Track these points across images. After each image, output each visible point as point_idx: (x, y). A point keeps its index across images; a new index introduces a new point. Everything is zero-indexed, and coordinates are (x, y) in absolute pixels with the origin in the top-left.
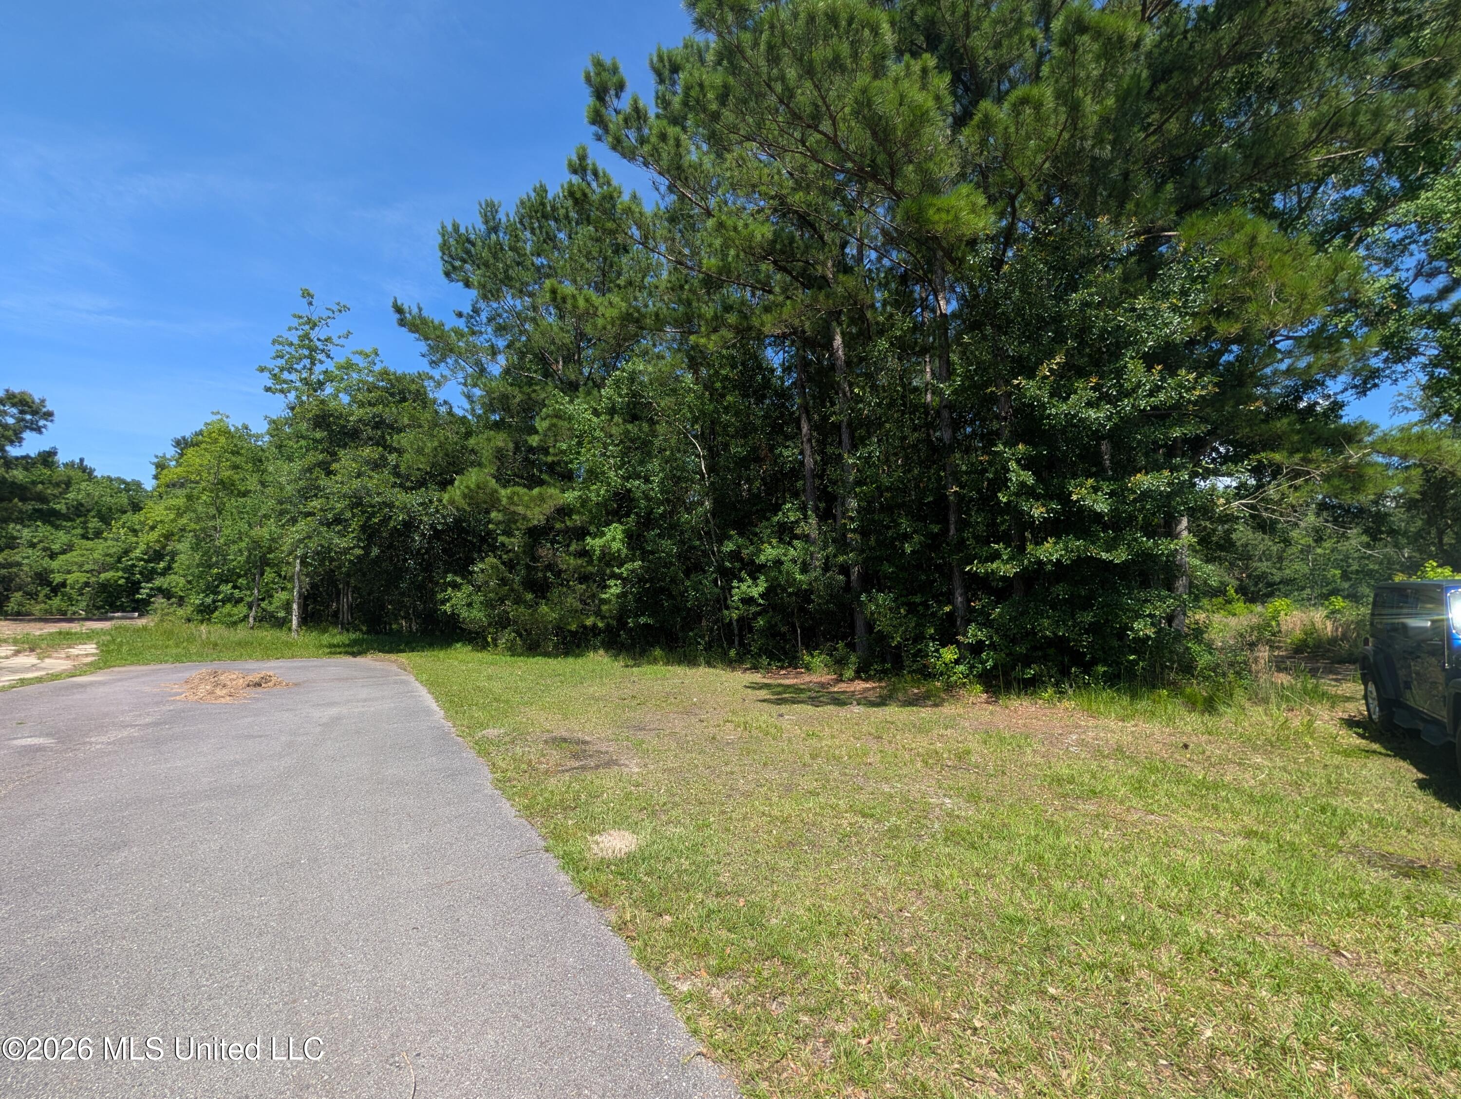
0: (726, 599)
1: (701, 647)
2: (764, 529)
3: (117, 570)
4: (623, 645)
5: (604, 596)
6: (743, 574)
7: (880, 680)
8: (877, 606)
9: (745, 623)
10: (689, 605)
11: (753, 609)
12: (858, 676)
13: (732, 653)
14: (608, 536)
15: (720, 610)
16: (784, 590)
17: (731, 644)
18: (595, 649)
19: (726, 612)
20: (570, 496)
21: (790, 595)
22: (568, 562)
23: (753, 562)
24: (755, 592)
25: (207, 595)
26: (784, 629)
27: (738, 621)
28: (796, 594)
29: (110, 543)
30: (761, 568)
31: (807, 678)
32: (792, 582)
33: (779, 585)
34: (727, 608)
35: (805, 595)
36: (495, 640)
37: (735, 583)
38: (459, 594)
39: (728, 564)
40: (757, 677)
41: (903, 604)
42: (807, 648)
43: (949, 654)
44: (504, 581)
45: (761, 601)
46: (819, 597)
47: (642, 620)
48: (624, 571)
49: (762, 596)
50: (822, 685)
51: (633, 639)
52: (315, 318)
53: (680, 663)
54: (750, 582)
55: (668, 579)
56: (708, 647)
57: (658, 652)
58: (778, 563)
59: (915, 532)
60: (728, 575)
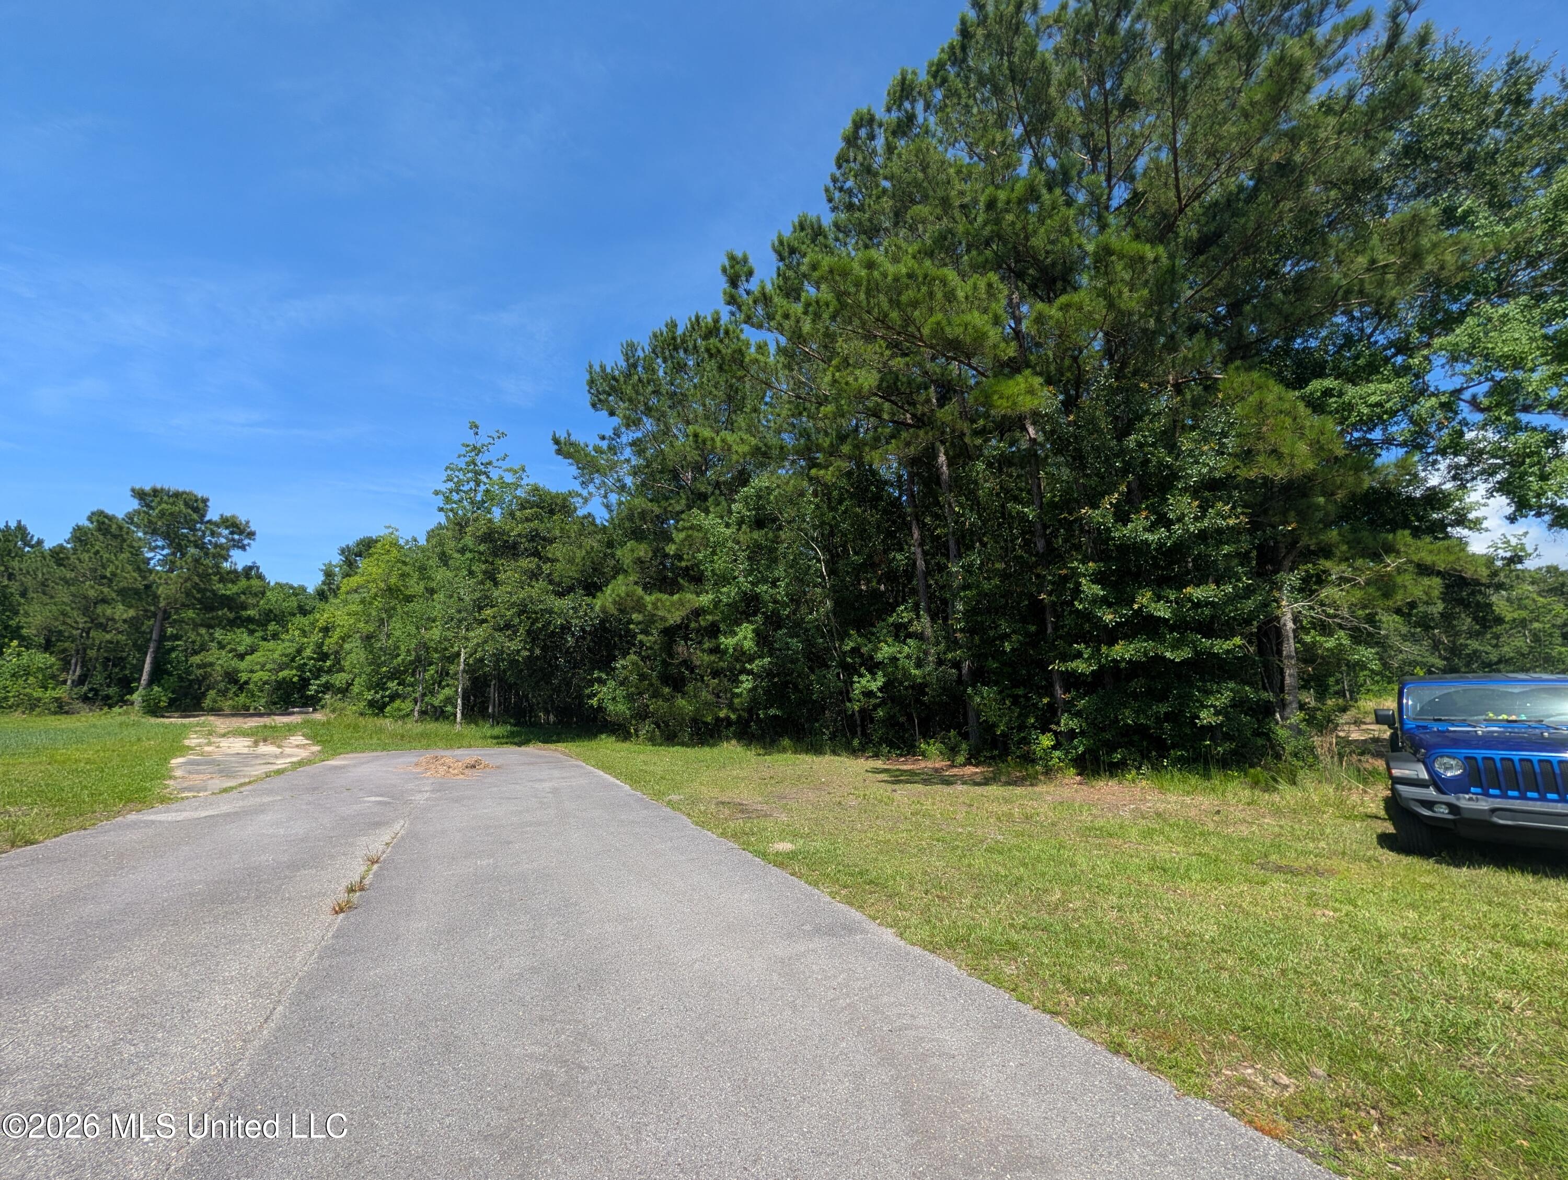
0: (848, 692)
1: (825, 737)
2: (881, 629)
3: (292, 669)
4: (753, 735)
5: (737, 691)
6: (863, 670)
7: (990, 765)
8: (982, 698)
9: (866, 715)
10: (814, 697)
11: (874, 701)
12: (968, 762)
13: (856, 742)
14: (741, 635)
15: (843, 701)
16: (901, 683)
17: (854, 734)
18: (728, 739)
19: (848, 704)
20: (705, 599)
21: (906, 688)
22: (701, 658)
23: (872, 658)
24: (874, 686)
25: (376, 692)
26: (902, 719)
27: (859, 712)
28: (912, 687)
29: (287, 644)
30: (879, 665)
31: (923, 765)
32: (907, 675)
33: (896, 679)
34: (850, 700)
35: (920, 689)
36: (636, 731)
37: (856, 679)
38: (605, 689)
39: (849, 660)
40: (879, 764)
41: (1009, 696)
42: (924, 737)
43: (1047, 741)
44: (643, 677)
45: (879, 694)
46: (934, 690)
47: (772, 712)
48: (755, 666)
49: (880, 689)
50: (936, 770)
51: (763, 731)
52: (479, 445)
53: (807, 752)
54: (869, 677)
55: (795, 674)
56: (833, 738)
57: (786, 742)
58: (894, 659)
59: (1014, 632)
60: (851, 670)
